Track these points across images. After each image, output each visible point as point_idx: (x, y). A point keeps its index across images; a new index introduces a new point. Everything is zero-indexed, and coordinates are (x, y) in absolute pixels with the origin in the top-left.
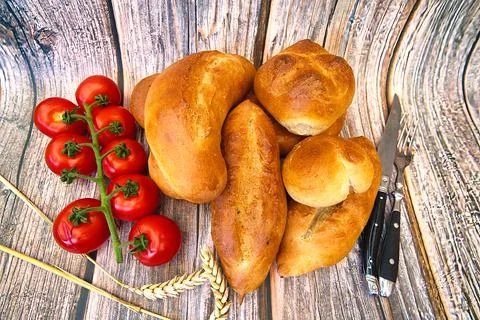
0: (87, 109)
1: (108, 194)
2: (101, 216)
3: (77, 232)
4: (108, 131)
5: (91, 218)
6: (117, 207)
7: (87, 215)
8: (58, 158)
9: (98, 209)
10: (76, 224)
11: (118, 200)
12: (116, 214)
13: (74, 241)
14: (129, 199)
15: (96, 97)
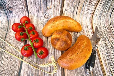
0: (24, 24)
1: (32, 43)
2: (31, 48)
3: (26, 52)
4: (29, 29)
5: (29, 49)
6: (34, 45)
7: (28, 48)
8: (18, 37)
9: (30, 46)
10: (26, 50)
11: (34, 44)
12: (34, 47)
13: (26, 54)
14: (37, 43)
15: (25, 21)
